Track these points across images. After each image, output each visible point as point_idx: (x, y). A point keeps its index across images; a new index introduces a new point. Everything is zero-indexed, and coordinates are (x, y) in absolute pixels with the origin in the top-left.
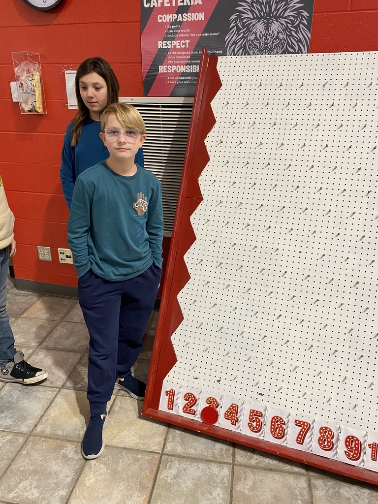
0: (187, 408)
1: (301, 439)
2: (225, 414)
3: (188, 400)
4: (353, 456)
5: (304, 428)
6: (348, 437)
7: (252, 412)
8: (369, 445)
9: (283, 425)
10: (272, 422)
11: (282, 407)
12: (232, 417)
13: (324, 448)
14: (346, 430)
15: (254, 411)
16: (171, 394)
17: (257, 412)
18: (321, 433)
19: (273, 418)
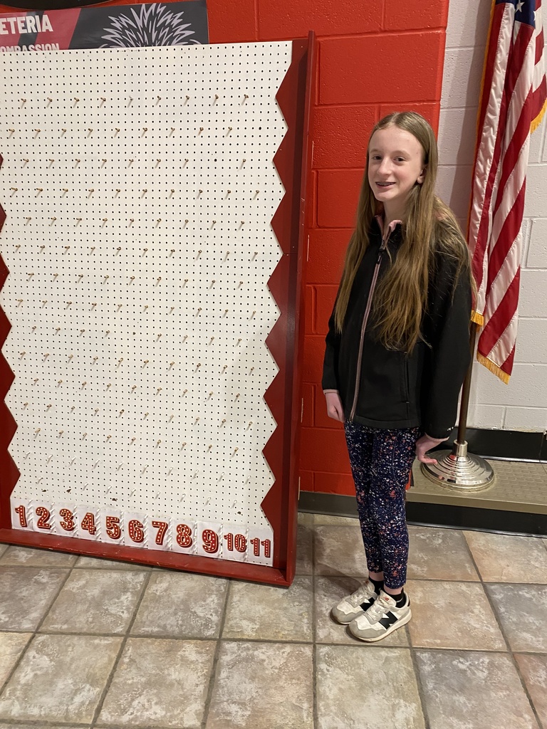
0: (41, 523)
1: (160, 540)
2: (82, 524)
3: (41, 515)
4: (211, 548)
5: (162, 528)
6: (205, 532)
7: (109, 519)
8: (225, 536)
9: (141, 529)
10: (130, 526)
11: (137, 510)
12: (89, 526)
13: (183, 546)
14: (202, 525)
15: (110, 518)
16: (21, 510)
17: (114, 518)
18: (178, 531)
19: (130, 522)
